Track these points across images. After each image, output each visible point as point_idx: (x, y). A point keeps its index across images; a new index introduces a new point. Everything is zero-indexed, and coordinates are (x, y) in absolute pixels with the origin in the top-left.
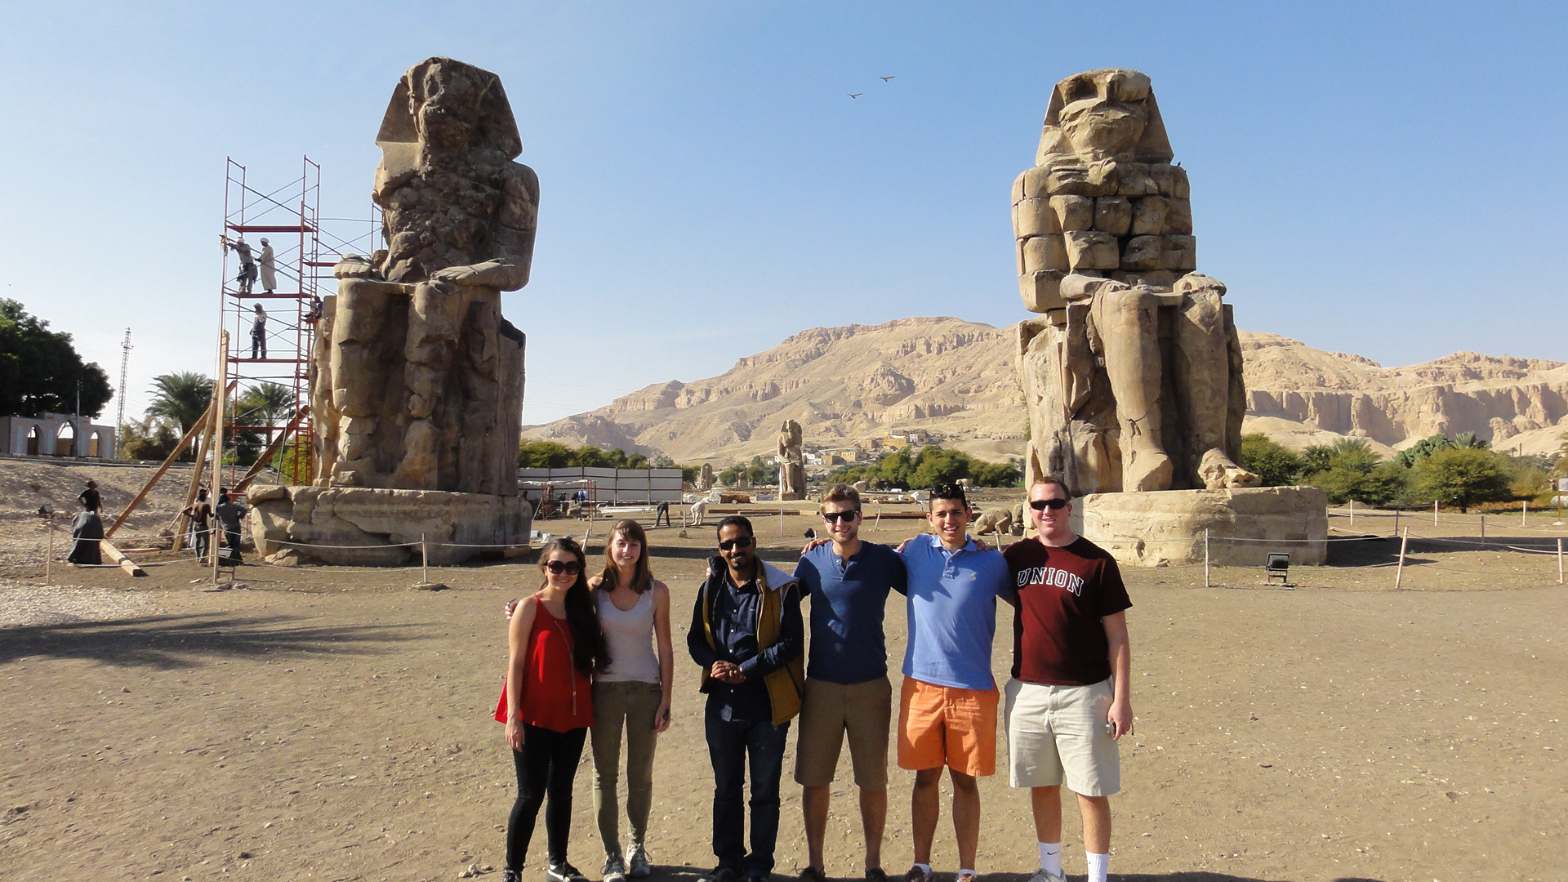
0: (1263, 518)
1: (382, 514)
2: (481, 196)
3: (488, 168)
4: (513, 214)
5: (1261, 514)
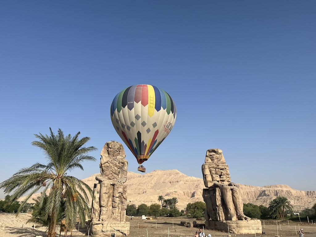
0: (253, 225)
1: (119, 226)
2: (120, 165)
3: (121, 160)
4: (125, 169)
5: (252, 224)
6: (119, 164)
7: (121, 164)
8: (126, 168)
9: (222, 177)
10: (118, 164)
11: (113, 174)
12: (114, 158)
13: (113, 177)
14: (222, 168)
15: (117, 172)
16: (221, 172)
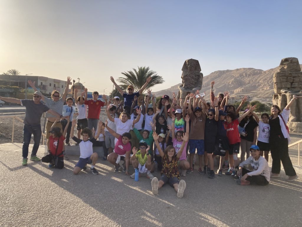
3: (197, 73)
6: (196, 76)
7: (197, 77)
8: (201, 80)
9: (293, 84)
10: (194, 77)
11: (191, 84)
12: (191, 72)
13: (191, 87)
14: (295, 76)
15: (194, 83)
16: (294, 80)
